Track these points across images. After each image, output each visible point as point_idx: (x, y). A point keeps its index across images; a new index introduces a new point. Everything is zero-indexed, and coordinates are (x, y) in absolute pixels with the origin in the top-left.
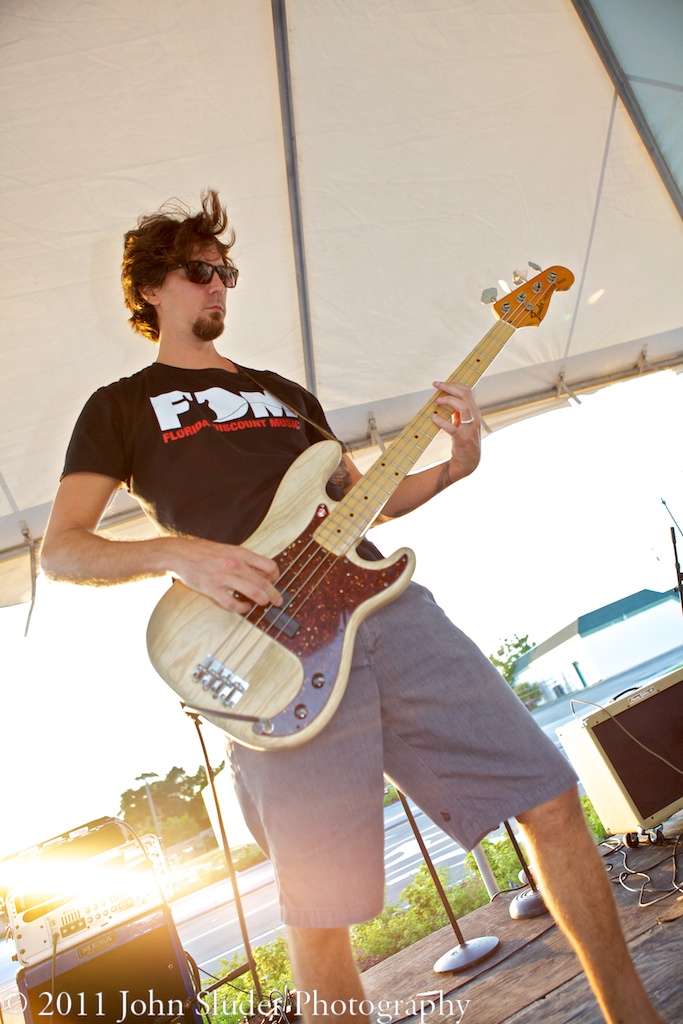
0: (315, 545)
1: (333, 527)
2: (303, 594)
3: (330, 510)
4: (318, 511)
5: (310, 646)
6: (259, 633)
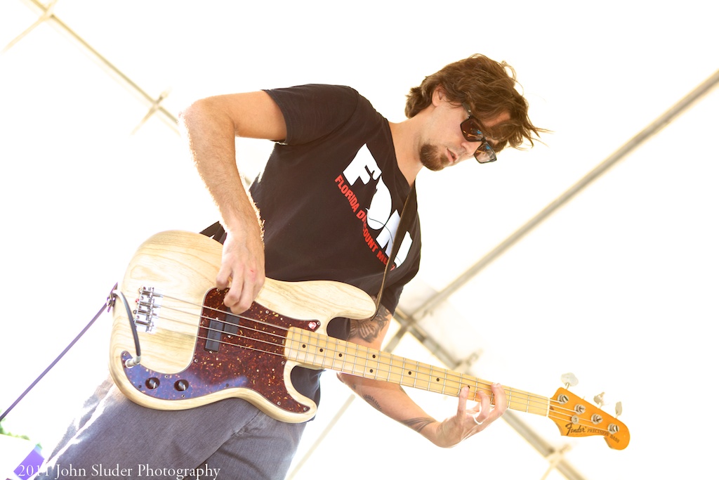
0: (285, 333)
1: (305, 340)
2: (243, 342)
3: (318, 331)
4: (313, 321)
5: (205, 366)
6: (197, 321)
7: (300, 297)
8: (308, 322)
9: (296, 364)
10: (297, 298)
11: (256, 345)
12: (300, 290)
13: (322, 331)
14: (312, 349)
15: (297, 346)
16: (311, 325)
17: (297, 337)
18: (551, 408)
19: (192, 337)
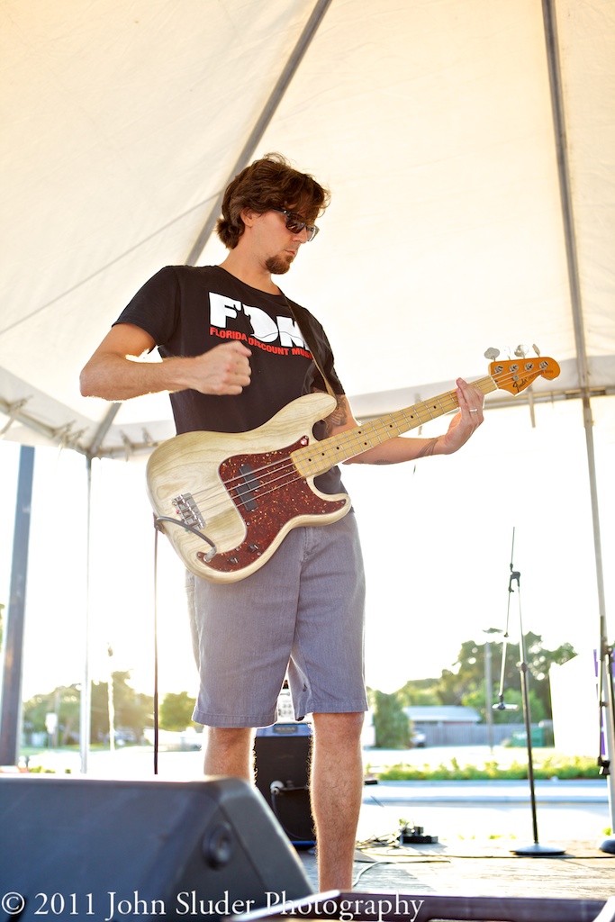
0: (290, 461)
1: (308, 456)
2: (268, 488)
3: (310, 443)
4: (302, 439)
5: (257, 523)
6: (228, 497)
7: (280, 428)
8: (299, 442)
9: (313, 476)
10: (279, 431)
11: (278, 483)
12: (276, 424)
13: (313, 441)
14: (317, 459)
15: (306, 463)
16: (303, 442)
17: (301, 458)
18: (496, 381)
19: (233, 510)
